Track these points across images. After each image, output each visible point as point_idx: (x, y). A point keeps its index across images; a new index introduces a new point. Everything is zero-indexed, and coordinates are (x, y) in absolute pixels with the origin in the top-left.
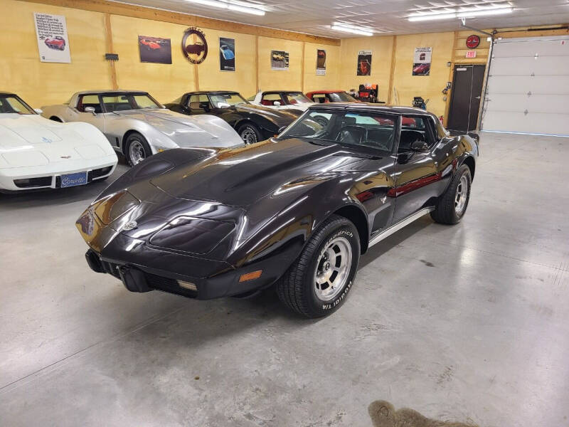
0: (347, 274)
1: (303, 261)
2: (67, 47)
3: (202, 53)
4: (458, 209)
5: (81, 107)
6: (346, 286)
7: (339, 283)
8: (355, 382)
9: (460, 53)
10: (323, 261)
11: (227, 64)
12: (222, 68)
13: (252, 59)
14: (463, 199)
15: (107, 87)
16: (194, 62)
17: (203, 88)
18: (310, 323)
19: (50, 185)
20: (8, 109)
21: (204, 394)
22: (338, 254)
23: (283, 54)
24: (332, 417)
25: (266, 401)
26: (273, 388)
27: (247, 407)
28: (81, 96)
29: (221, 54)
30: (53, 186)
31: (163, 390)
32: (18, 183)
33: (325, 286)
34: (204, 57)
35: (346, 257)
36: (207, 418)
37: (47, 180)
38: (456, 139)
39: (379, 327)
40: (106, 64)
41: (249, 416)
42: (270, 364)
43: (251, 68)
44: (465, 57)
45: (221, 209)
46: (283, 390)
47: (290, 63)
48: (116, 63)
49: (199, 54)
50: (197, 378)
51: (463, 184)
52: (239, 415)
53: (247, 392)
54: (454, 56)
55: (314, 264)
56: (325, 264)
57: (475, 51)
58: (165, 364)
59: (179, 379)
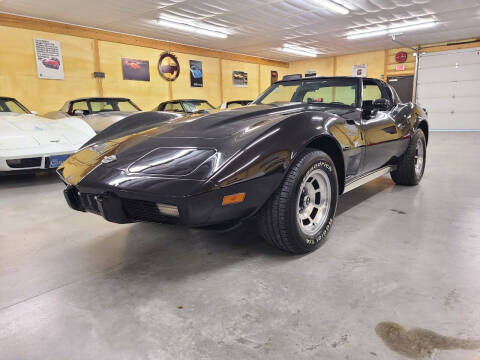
1: (285, 188)
2: (61, 67)
3: (175, 73)
4: (418, 170)
5: (71, 113)
6: (327, 224)
9: (392, 67)
10: (303, 196)
11: (196, 81)
12: (192, 85)
13: (217, 78)
14: (420, 161)
15: (94, 95)
16: (168, 80)
17: (176, 97)
19: (40, 165)
21: (190, 321)
22: (317, 191)
23: (242, 73)
24: (337, 338)
25: (259, 326)
26: (265, 314)
27: (238, 333)
28: (72, 103)
29: (191, 73)
30: (43, 166)
31: (142, 319)
33: (306, 222)
34: (177, 75)
36: (193, 343)
37: (36, 161)
38: (409, 106)
39: (366, 260)
40: (95, 80)
41: (241, 340)
42: (258, 292)
43: (217, 85)
44: (395, 70)
46: (275, 315)
47: (249, 81)
48: (104, 80)
49: (172, 73)
50: (181, 308)
52: (230, 339)
53: (236, 318)
54: (386, 70)
56: (306, 198)
57: (404, 65)
58: (147, 297)
59: (161, 309)
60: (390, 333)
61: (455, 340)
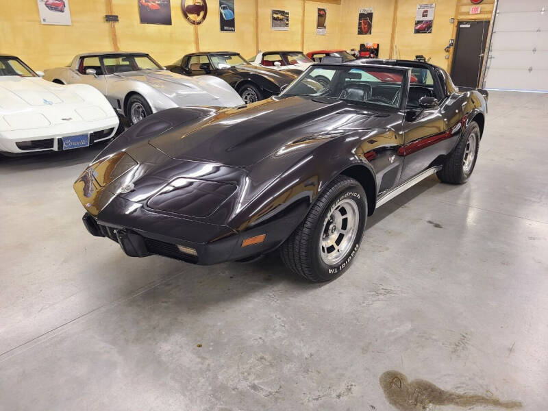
0: (354, 236)
1: (308, 224)
2: (67, 9)
3: (202, 14)
4: (466, 168)
5: (82, 70)
6: (353, 249)
7: (345, 246)
8: (365, 350)
9: (464, 9)
10: (329, 223)
11: (227, 24)
12: (222, 29)
13: (252, 19)
14: (471, 158)
15: (109, 49)
16: (194, 23)
17: (203, 49)
18: (316, 288)
19: (53, 147)
20: (10, 72)
21: (207, 362)
22: (344, 217)
23: (283, 13)
24: (342, 388)
25: (272, 371)
26: (278, 357)
27: (251, 378)
28: (82, 58)
29: (221, 14)
30: (55, 148)
31: (164, 358)
32: (21, 145)
33: (331, 249)
34: (204, 17)
35: (353, 220)
36: (210, 388)
37: (49, 142)
38: (465, 95)
39: (387, 292)
40: (107, 25)
41: (254, 387)
42: (275, 331)
43: (252, 29)
44: (468, 13)
45: (223, 170)
46: (289, 359)
47: (290, 22)
48: (117, 25)
49: (199, 15)
50: (200, 346)
51: (472, 142)
52: (244, 385)
53: (250, 361)
54: (458, 12)
55: (320, 227)
56: (331, 226)
57: (480, 7)
58: (167, 331)
59: (181, 347)
60: (393, 384)
61: (451, 395)
